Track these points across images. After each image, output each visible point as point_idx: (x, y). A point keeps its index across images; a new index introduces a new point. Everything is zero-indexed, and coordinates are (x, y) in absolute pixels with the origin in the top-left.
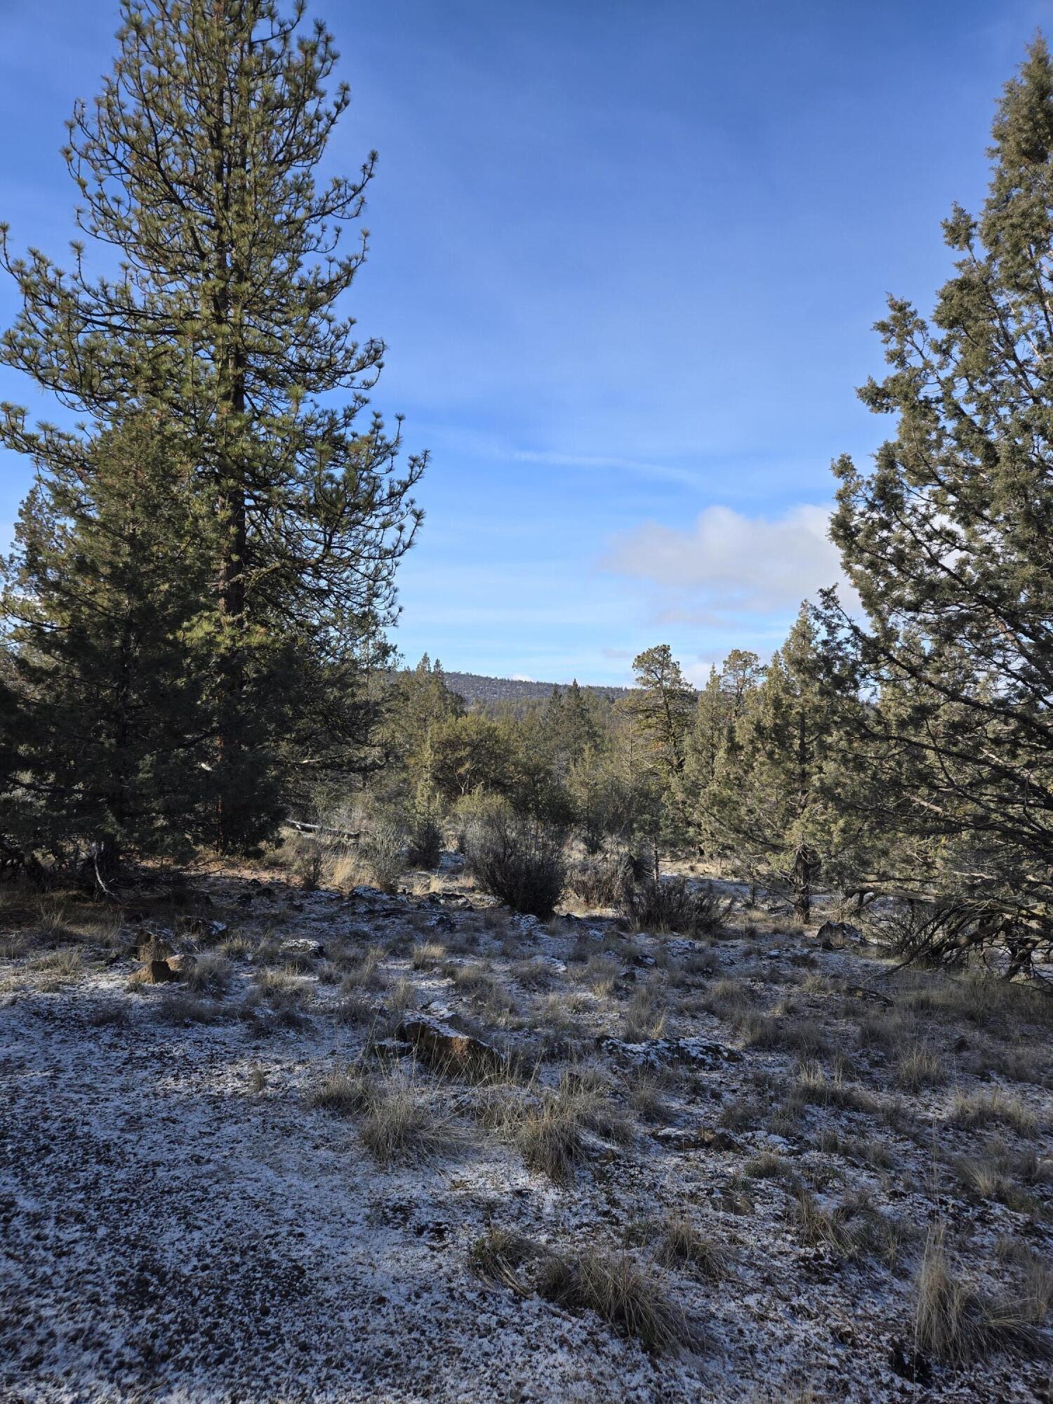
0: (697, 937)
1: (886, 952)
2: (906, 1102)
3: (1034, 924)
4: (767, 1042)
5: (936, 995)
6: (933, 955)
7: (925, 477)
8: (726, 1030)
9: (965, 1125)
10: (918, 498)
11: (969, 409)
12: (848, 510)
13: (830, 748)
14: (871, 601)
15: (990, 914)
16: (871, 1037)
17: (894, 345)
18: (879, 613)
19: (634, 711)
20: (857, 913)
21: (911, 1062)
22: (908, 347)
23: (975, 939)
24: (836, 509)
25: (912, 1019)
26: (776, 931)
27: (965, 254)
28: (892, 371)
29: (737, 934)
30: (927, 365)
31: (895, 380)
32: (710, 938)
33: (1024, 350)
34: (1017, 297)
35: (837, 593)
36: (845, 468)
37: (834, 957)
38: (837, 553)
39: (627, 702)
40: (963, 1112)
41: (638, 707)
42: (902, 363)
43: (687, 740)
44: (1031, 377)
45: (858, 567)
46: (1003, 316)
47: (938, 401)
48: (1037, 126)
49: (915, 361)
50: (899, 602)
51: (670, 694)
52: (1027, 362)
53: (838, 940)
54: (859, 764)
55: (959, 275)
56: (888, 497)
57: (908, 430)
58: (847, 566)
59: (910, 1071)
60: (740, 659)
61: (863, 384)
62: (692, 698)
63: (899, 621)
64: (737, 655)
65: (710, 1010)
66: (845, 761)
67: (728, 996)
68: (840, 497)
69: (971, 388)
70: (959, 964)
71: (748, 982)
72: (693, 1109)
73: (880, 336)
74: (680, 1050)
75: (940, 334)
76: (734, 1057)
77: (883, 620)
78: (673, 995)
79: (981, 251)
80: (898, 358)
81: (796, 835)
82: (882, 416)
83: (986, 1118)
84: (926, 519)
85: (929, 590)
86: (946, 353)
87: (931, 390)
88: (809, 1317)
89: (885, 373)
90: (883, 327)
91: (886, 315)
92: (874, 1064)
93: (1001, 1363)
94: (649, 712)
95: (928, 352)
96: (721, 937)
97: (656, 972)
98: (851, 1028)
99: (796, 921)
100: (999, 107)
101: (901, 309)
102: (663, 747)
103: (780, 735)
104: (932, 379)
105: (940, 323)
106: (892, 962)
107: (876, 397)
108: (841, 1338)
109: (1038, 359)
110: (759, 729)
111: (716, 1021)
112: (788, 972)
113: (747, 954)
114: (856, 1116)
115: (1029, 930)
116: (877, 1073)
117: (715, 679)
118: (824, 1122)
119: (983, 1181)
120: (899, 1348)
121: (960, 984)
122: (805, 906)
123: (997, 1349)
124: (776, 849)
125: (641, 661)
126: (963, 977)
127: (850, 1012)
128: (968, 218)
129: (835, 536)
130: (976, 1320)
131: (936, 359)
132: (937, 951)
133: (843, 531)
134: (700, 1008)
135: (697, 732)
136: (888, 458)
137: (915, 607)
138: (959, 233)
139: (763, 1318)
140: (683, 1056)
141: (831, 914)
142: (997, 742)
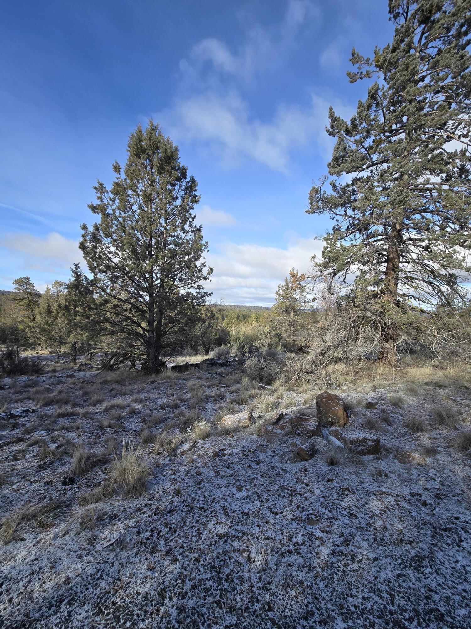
0: (32, 375)
1: (98, 369)
2: (91, 409)
3: (136, 356)
4: (48, 404)
5: (109, 378)
6: (110, 368)
7: (108, 235)
8: (34, 403)
9: (107, 410)
10: (106, 241)
11: (121, 219)
12: (85, 241)
13: (78, 312)
14: (92, 269)
15: (125, 355)
16: (86, 394)
17: (99, 195)
18: (94, 273)
19: (14, 300)
20: (90, 359)
21: (95, 398)
22: (103, 197)
23: (122, 362)
24: (81, 239)
25: (99, 386)
26: (64, 369)
27: (118, 176)
28: (99, 202)
29: (49, 372)
30: (108, 203)
31: (99, 205)
32: (37, 375)
33: (135, 208)
34: (133, 193)
35: (80, 265)
36: (84, 227)
37: (81, 374)
38: (81, 253)
39: (10, 296)
40: (107, 407)
41: (15, 298)
42: (102, 201)
43: (37, 310)
44: (136, 215)
45: (88, 258)
46: (129, 196)
47: (111, 215)
48: (138, 149)
49: (105, 201)
50: (100, 270)
51: (30, 294)
52: (136, 211)
53: (84, 368)
54: (88, 317)
55: (117, 181)
56: (95, 238)
57: (103, 221)
58: (85, 257)
59: (94, 401)
60: (58, 284)
61: (90, 204)
62: (39, 296)
63: (100, 276)
64: (57, 282)
65: (29, 398)
66: (83, 316)
67: (37, 392)
68: (83, 236)
69: (120, 213)
70: (118, 368)
71: (48, 386)
72: (13, 432)
73: (95, 191)
74: (11, 414)
75: (112, 196)
76: (34, 411)
77: (96, 274)
78: (15, 397)
79: (123, 176)
80: (100, 199)
81: (71, 339)
82: (95, 215)
83: (113, 407)
84: (108, 248)
85: (108, 267)
86: (113, 202)
87: (110, 211)
88: (37, 482)
89: (96, 202)
90: (96, 188)
91: (97, 185)
92: (85, 401)
93: (96, 469)
94: (20, 300)
95: (109, 200)
96: (41, 374)
97: (9, 390)
98: (80, 393)
99: (72, 365)
100: (129, 139)
101: (101, 185)
102: (26, 312)
103: (67, 308)
104: (110, 208)
105: (112, 192)
106: (99, 372)
107: (94, 209)
108: (47, 483)
109: (139, 211)
110: (59, 306)
111: (31, 401)
112: (64, 381)
113: (51, 377)
114: (75, 417)
115: (135, 357)
116: (85, 403)
117: (49, 290)
118: (63, 422)
119: (105, 423)
120: (65, 478)
121: (116, 374)
122: (75, 360)
123: (95, 466)
124: (65, 343)
125: (16, 282)
126: (118, 372)
127: (81, 388)
128: (119, 166)
129: (80, 248)
130: (91, 461)
131: (111, 203)
132: (112, 366)
133: (83, 246)
134: (24, 399)
135: (41, 308)
136: (96, 228)
137: (105, 272)
138: (117, 169)
139: (18, 490)
140: (12, 416)
141: (84, 361)
142: (126, 310)
